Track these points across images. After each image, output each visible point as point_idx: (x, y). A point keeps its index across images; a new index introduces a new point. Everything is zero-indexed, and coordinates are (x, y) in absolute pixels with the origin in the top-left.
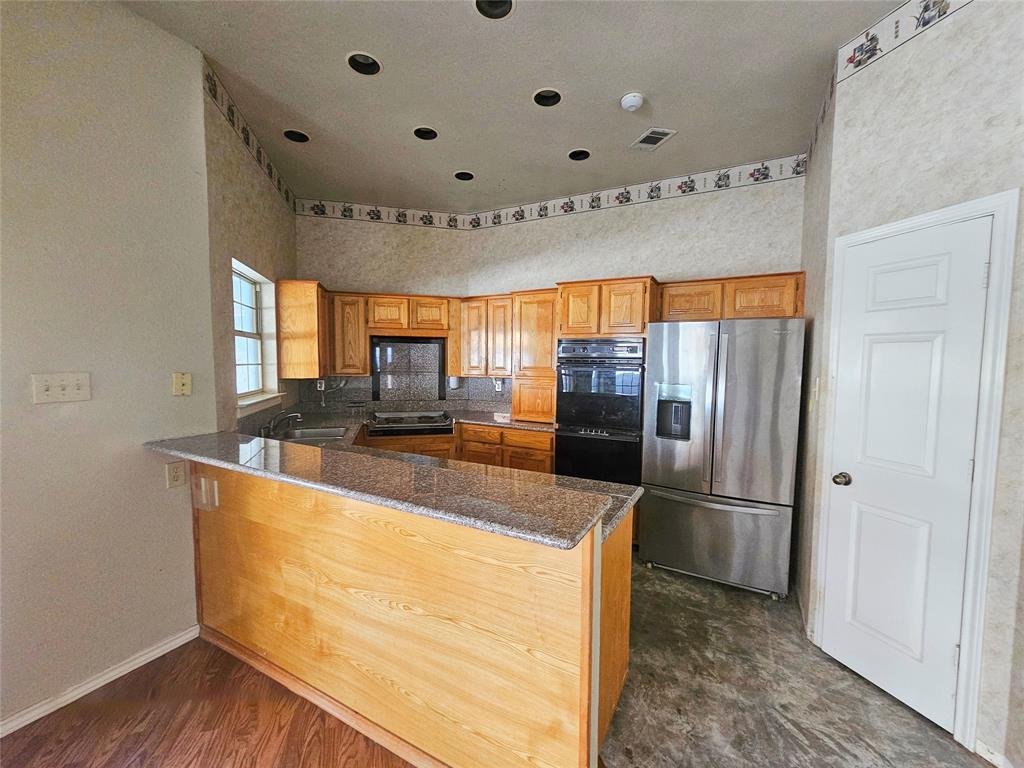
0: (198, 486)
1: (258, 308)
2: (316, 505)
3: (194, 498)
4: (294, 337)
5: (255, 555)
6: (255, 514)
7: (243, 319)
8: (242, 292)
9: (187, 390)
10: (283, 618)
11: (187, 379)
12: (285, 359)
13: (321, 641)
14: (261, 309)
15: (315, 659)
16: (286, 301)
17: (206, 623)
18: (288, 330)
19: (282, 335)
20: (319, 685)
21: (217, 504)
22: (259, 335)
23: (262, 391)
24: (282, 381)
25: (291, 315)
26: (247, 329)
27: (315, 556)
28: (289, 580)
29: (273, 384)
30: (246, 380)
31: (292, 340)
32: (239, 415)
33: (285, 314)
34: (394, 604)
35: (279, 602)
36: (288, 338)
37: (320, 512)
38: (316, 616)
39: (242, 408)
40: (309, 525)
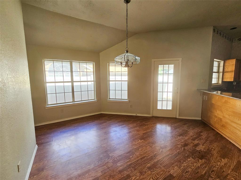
0: (204, 97)
1: (219, 67)
2: (225, 101)
3: (203, 98)
4: (227, 72)
5: (212, 109)
6: (213, 102)
7: (215, 69)
8: (216, 64)
9: (204, 82)
10: (216, 119)
11: (204, 80)
12: (224, 77)
13: (223, 124)
14: (220, 67)
15: (221, 127)
16: (226, 64)
17: (202, 118)
18: (226, 71)
19: (224, 72)
20: (222, 131)
21: (207, 100)
22: (218, 72)
23: (217, 83)
24: (222, 81)
25: (227, 67)
26: (216, 71)
27: (224, 109)
28: (218, 113)
29: (220, 82)
30: (214, 81)
31: (227, 73)
32: (212, 87)
33: (225, 67)
34: (239, 120)
35: (216, 116)
36: (225, 72)
37: (226, 102)
38: (223, 120)
39: (213, 86)
40: (223, 104)
